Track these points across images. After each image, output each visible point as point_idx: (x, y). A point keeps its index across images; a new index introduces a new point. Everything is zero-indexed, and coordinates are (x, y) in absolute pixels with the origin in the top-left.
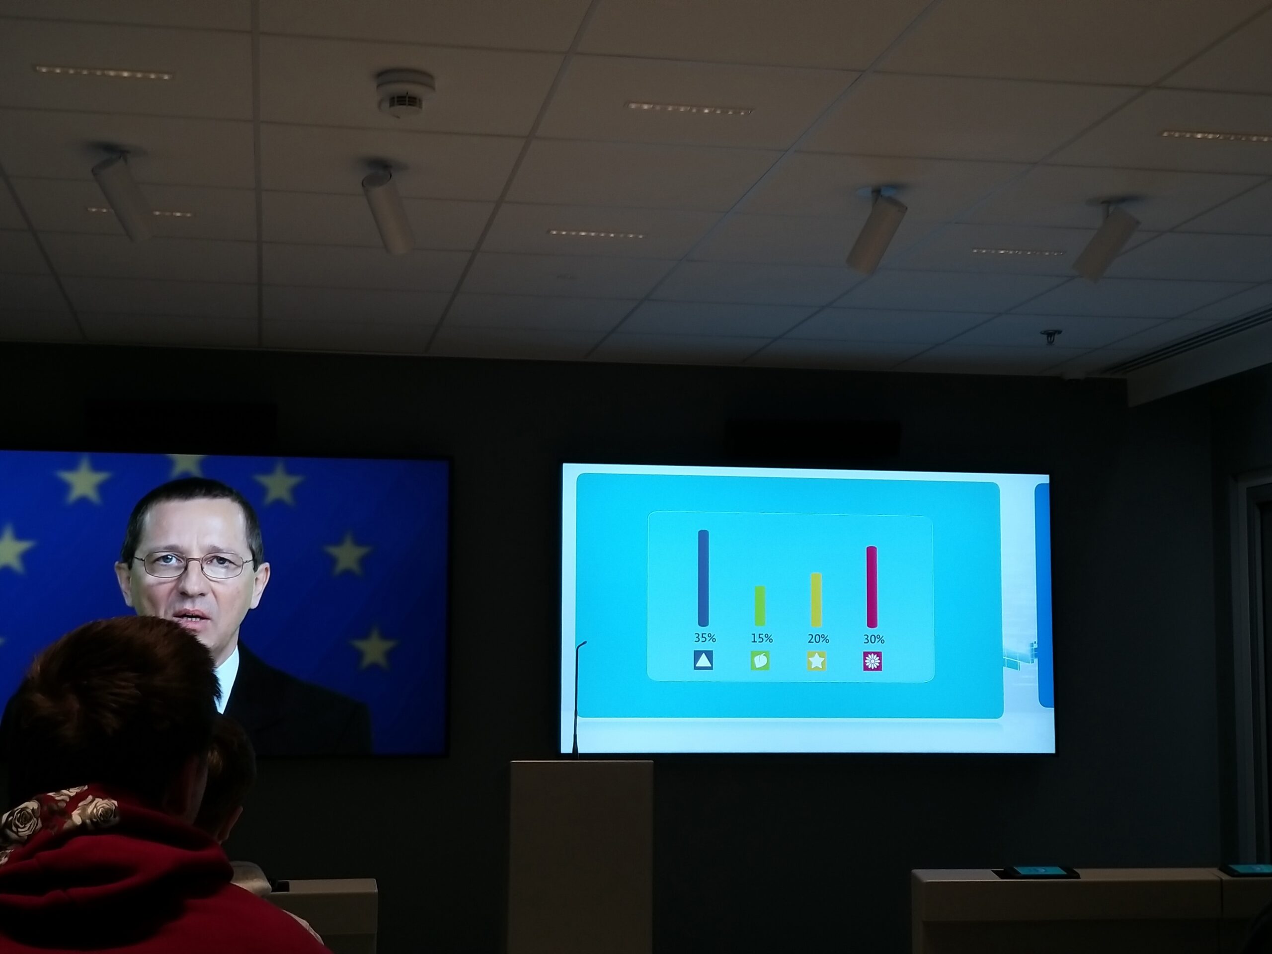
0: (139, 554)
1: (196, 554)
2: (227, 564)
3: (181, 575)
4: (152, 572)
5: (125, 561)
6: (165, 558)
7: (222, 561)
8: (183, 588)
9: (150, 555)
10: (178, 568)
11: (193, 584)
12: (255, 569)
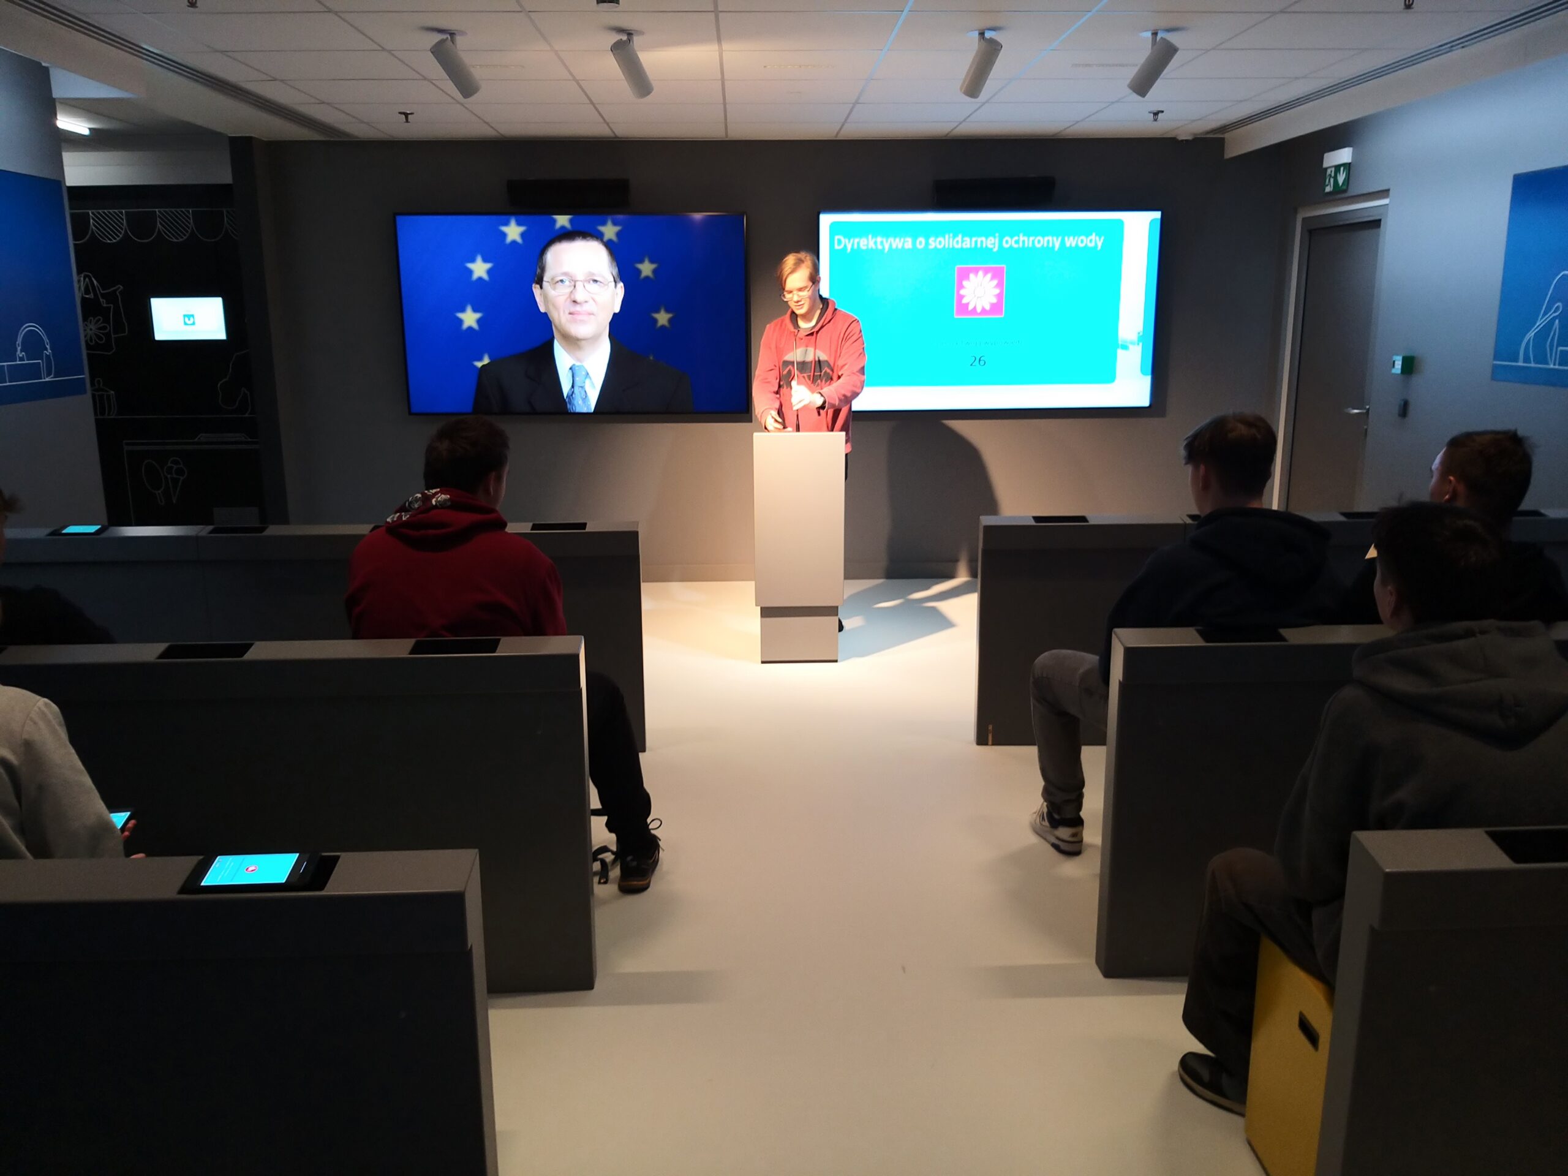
0: (545, 279)
3: (572, 291)
8: (574, 298)
9: (552, 279)
12: (616, 286)
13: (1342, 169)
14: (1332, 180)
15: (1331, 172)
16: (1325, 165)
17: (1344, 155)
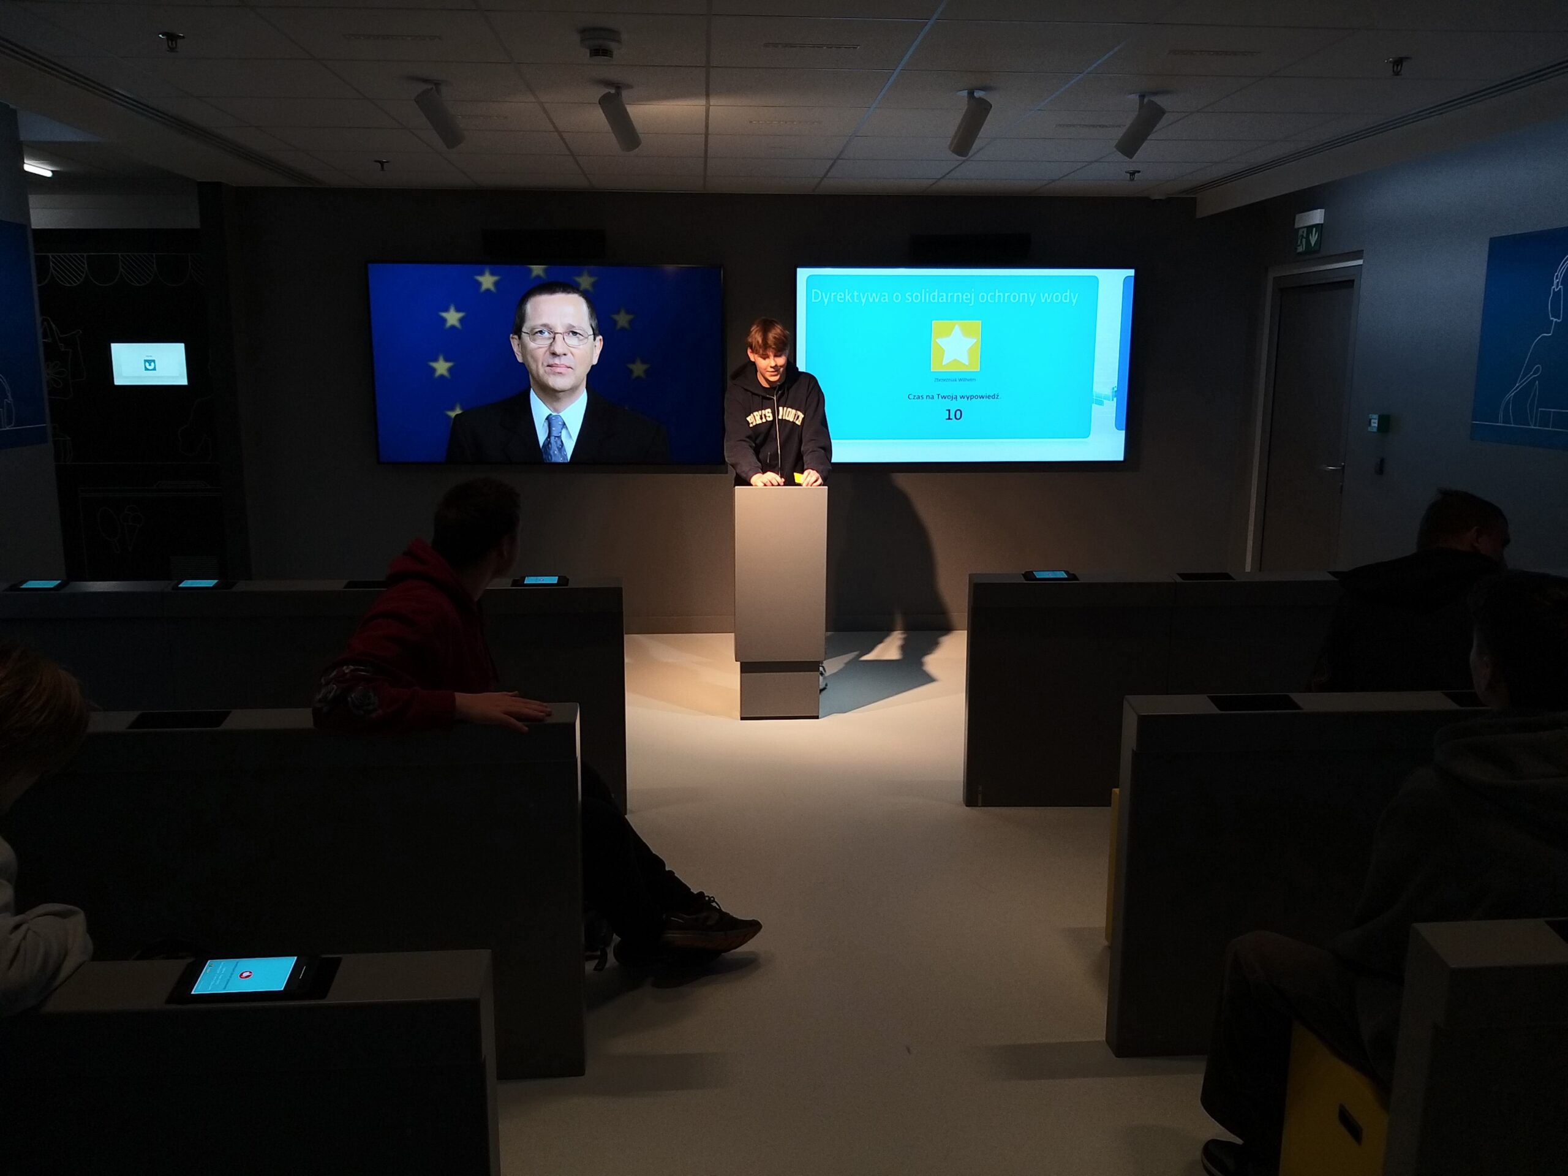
0: (524, 329)
1: (559, 329)
2: (578, 335)
3: (551, 343)
4: (534, 340)
5: (515, 333)
6: (541, 332)
7: (575, 333)
8: (553, 350)
9: (532, 330)
10: (550, 338)
11: (559, 348)
12: (595, 339)
13: (1314, 229)
14: (1304, 240)
15: (1303, 232)
16: (1296, 226)
17: (1317, 216)
